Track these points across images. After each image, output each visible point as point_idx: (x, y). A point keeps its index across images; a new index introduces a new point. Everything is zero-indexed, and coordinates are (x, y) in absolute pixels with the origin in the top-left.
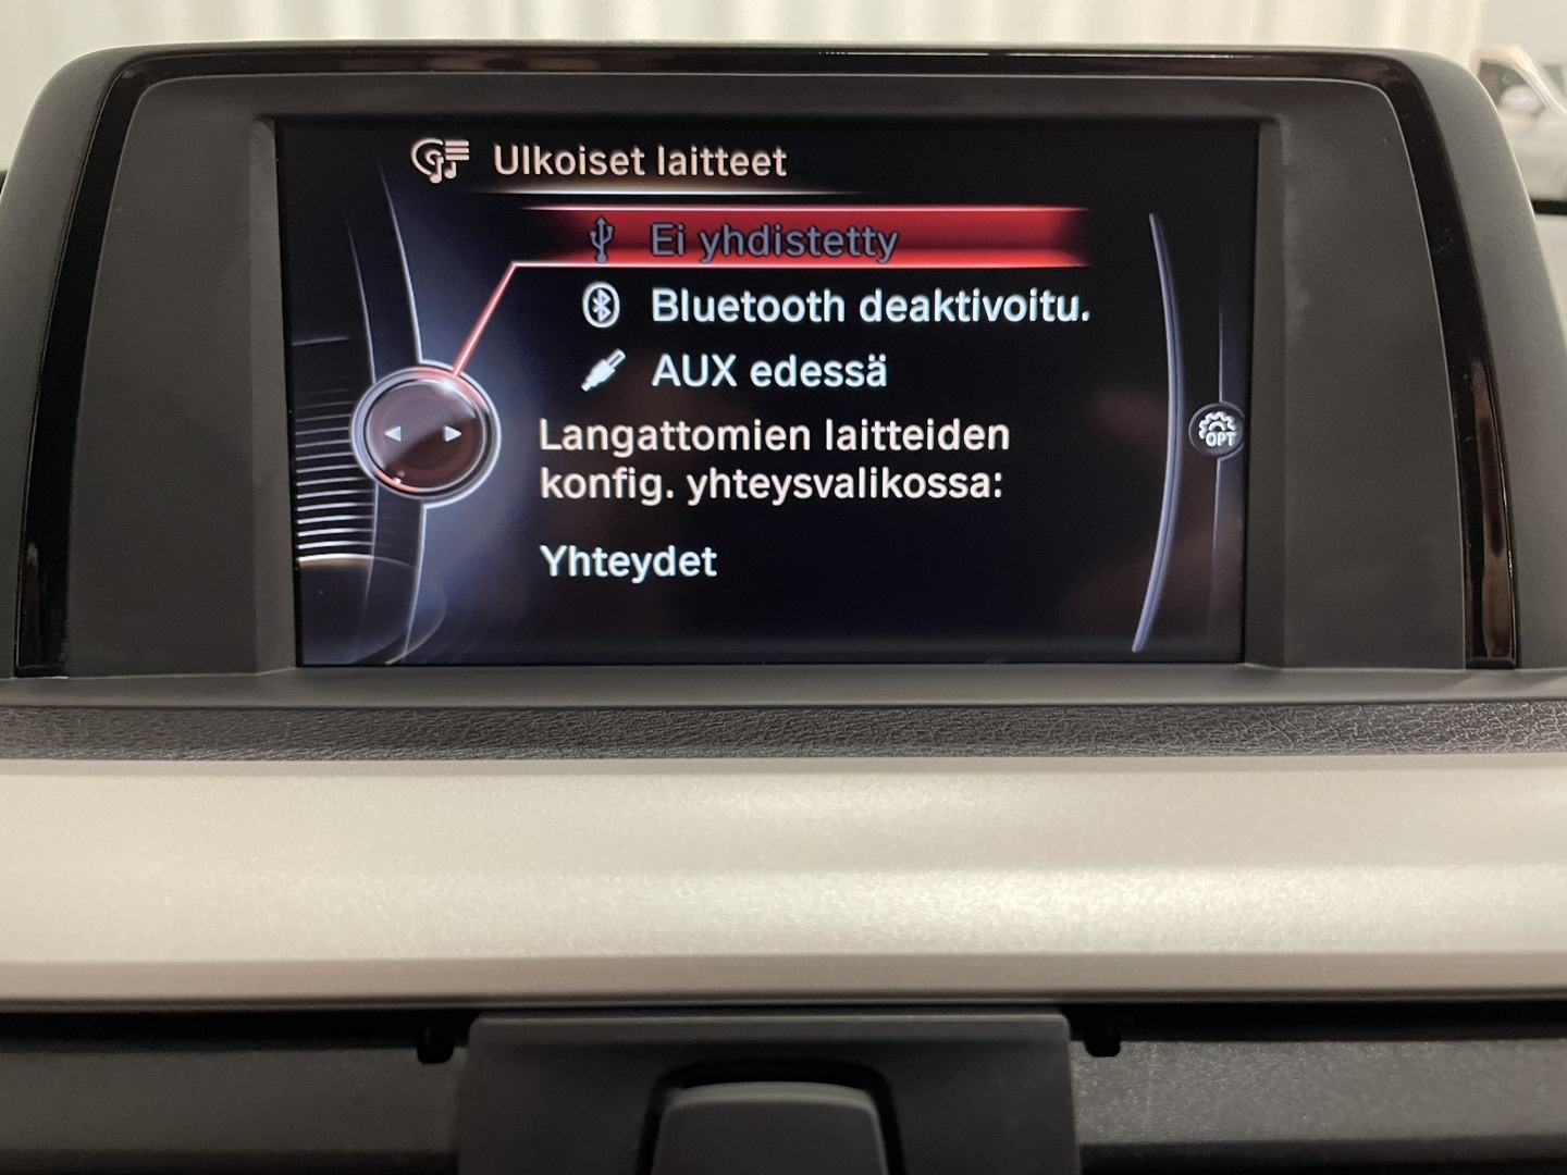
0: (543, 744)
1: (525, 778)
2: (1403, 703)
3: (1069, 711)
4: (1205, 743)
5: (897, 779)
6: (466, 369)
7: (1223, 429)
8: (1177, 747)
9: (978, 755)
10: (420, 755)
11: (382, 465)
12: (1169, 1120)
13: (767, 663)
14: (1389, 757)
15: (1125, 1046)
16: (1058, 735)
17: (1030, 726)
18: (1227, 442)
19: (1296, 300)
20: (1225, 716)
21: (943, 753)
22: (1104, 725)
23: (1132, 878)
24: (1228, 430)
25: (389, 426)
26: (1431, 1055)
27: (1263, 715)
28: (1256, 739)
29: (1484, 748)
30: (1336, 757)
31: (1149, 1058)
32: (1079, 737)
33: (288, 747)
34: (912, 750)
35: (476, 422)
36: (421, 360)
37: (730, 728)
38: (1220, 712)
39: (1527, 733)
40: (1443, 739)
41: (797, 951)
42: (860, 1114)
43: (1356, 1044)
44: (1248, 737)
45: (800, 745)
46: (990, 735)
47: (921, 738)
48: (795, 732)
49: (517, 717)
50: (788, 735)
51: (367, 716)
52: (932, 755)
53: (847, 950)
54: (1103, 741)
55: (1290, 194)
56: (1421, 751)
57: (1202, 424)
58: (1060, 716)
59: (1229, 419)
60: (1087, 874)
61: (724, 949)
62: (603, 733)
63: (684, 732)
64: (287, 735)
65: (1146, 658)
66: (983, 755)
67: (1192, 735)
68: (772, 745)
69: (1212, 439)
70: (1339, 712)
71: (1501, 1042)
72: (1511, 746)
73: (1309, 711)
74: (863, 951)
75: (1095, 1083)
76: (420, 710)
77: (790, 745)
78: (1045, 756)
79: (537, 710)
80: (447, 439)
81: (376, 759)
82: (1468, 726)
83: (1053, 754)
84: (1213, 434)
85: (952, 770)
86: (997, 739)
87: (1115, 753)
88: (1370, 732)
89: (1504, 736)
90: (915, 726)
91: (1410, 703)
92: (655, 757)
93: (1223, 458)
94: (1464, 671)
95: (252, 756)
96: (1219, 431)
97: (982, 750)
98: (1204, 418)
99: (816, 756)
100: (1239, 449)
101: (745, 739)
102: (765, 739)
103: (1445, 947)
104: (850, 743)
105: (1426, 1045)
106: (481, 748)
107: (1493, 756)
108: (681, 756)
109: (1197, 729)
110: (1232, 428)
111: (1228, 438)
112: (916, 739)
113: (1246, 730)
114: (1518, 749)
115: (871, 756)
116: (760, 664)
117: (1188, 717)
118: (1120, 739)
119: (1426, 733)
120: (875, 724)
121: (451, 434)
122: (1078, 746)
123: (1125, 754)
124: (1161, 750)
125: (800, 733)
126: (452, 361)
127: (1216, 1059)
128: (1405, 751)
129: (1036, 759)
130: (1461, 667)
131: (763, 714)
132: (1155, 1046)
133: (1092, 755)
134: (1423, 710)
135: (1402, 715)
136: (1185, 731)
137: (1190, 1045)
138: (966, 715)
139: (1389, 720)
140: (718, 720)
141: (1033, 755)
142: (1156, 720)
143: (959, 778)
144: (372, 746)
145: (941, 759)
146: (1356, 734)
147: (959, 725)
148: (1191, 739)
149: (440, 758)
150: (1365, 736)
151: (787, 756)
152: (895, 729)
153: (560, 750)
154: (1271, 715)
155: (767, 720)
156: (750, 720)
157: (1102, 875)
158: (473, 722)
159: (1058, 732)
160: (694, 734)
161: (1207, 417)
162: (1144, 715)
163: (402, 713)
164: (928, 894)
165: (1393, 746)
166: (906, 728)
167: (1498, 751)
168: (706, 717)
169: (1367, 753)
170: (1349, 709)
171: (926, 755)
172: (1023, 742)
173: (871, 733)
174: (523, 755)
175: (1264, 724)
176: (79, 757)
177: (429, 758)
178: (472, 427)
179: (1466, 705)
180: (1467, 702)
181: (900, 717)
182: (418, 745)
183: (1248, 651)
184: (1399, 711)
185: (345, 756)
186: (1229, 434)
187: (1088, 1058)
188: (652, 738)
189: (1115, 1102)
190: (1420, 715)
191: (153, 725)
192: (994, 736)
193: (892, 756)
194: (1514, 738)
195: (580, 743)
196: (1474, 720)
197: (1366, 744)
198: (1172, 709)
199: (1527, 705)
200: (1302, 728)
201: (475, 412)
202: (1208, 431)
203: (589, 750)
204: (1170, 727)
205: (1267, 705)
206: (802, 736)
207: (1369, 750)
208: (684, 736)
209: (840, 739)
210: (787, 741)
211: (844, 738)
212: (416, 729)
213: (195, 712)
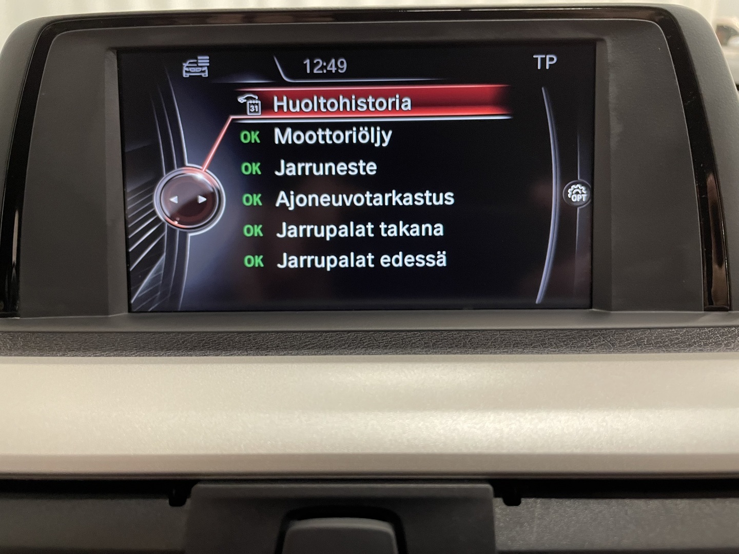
0: (239, 349)
1: (225, 365)
2: (671, 328)
3: (501, 332)
4: (568, 347)
5: (410, 365)
6: (209, 168)
7: (580, 193)
8: (554, 350)
9: (453, 354)
10: (178, 354)
11: (168, 215)
12: (545, 538)
13: (355, 310)
14: (662, 355)
15: (523, 501)
16: (495, 344)
17: (481, 340)
18: (582, 199)
19: (616, 128)
20: (580, 334)
21: (436, 353)
22: (518, 339)
23: (527, 415)
24: (583, 193)
25: (172, 196)
26: (681, 506)
27: (599, 334)
28: (595, 346)
29: (711, 350)
30: (634, 354)
31: (535, 507)
32: (505, 345)
33: (116, 350)
34: (420, 351)
35: (213, 194)
36: (187, 164)
37: (332, 341)
38: (577, 333)
39: (733, 343)
40: (690, 345)
41: (356, 451)
42: (386, 534)
43: (643, 500)
44: (590, 345)
45: (365, 349)
46: (461, 344)
47: (426, 345)
48: (364, 343)
49: (229, 336)
50: (360, 344)
51: (157, 336)
52: (430, 354)
53: (381, 451)
54: (517, 347)
55: (612, 76)
56: (679, 351)
57: (569, 191)
58: (496, 335)
59: (583, 188)
60: (503, 413)
61: (318, 450)
62: (269, 344)
63: (309, 343)
64: (116, 345)
65: (542, 306)
66: (455, 354)
67: (562, 344)
68: (351, 349)
69: (574, 198)
70: (638, 332)
71: (718, 500)
72: (724, 349)
73: (622, 332)
74: (389, 452)
75: (508, 519)
76: (183, 333)
77: (360, 349)
78: (487, 354)
79: (239, 333)
80: (200, 202)
81: (157, 356)
82: (703, 339)
83: (491, 353)
84: (575, 195)
85: (438, 361)
86: (464, 346)
87: (522, 353)
88: (653, 342)
89: (721, 344)
90: (424, 340)
91: (675, 328)
92: (293, 355)
93: (580, 207)
94: (703, 312)
95: (98, 355)
96: (578, 194)
97: (455, 351)
98: (571, 188)
99: (372, 354)
100: (588, 203)
101: (339, 346)
102: (349, 346)
103: (688, 451)
104: (390, 348)
105: (678, 501)
106: (209, 351)
107: (715, 354)
108: (306, 354)
109: (565, 341)
110: (585, 192)
111: (583, 197)
112: (423, 346)
113: (590, 342)
114: (728, 350)
115: (400, 354)
116: (352, 310)
117: (561, 335)
118: (525, 346)
119: (681, 343)
120: (404, 339)
121: (202, 199)
122: (504, 349)
123: (527, 353)
124: (545, 351)
125: (366, 343)
126: (202, 164)
127: (569, 507)
128: (670, 352)
129: (482, 355)
130: (702, 311)
131: (349, 334)
132: (539, 500)
133: (510, 353)
134: (681, 331)
135: (670, 334)
136: (559, 342)
137: (557, 500)
138: (450, 335)
139: (663, 336)
140: (327, 337)
141: (481, 354)
142: (545, 337)
143: (441, 365)
144: (156, 350)
145: (433, 356)
146: (645, 343)
147: (446, 339)
148: (561, 346)
149: (188, 355)
150: (650, 344)
151: (358, 354)
152: (414, 341)
153: (247, 351)
154: (603, 334)
155: (351, 337)
156: (343, 337)
157: (511, 414)
158: (207, 338)
159: (495, 342)
160: (314, 344)
161: (572, 187)
162: (539, 334)
163: (174, 334)
164: (422, 423)
165: (664, 349)
166: (419, 340)
167: (718, 351)
168: (321, 336)
169: (651, 352)
170: (642, 331)
171: (427, 354)
172: (477, 347)
173: (401, 343)
174: (228, 354)
175: (599, 338)
176: (15, 355)
177: (182, 356)
178: (212, 197)
179: (703, 329)
180: (703, 327)
181: (417, 335)
182: (178, 349)
183: (594, 303)
184: (668, 332)
185: (142, 355)
186: (583, 195)
187: (504, 506)
188: (293, 346)
189: (518, 529)
190: (679, 334)
191: (54, 340)
192: (462, 345)
193: (410, 354)
194: (726, 345)
195: (257, 348)
196: (706, 336)
197: (650, 348)
198: (554, 331)
199: (734, 328)
200: (619, 340)
201: (213, 189)
202: (573, 194)
203: (261, 352)
204: (551, 340)
205: (601, 330)
206: (367, 345)
207: (651, 351)
208: (309, 345)
209: (385, 346)
210: (359, 347)
211: (387, 346)
212: (179, 342)
213: (75, 334)
